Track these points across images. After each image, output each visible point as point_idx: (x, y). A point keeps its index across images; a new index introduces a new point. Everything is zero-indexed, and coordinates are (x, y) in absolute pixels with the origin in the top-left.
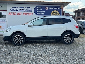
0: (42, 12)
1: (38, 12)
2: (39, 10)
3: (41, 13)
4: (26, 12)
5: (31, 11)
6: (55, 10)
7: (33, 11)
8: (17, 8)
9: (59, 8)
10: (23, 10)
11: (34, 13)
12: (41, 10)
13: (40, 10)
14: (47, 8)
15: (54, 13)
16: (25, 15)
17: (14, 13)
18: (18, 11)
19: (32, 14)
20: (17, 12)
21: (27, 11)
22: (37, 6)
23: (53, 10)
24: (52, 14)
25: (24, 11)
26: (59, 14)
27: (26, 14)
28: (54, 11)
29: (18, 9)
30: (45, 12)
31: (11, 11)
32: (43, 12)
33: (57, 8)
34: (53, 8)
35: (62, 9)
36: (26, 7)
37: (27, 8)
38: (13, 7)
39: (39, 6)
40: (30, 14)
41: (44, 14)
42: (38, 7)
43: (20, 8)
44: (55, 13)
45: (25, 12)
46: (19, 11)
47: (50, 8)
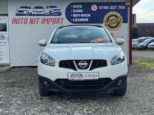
0: (82, 15)
1: (74, 15)
2: (76, 11)
3: (80, 17)
4: (49, 17)
6: (112, 10)
7: (63, 15)
8: (30, 8)
9: (121, 7)
10: (42, 13)
12: (81, 11)
13: (79, 11)
14: (94, 8)
15: (111, 18)
16: (46, 22)
17: (22, 19)
18: (31, 14)
19: (60, 21)
20: (29, 18)
21: (51, 14)
22: (72, 4)
23: (109, 10)
24: (105, 19)
25: (44, 15)
26: (122, 20)
27: (48, 21)
28: (111, 13)
29: (30, 11)
30: (89, 15)
31: (17, 15)
32: (85, 15)
33: (117, 7)
34: (107, 8)
35: (129, 8)
36: (47, 7)
37: (50, 9)
38: (21, 8)
39: (76, 4)
40: (57, 21)
41: (87, 20)
42: (74, 6)
43: (36, 8)
44: (113, 17)
45: (47, 17)
46: (34, 15)
47: (100, 8)
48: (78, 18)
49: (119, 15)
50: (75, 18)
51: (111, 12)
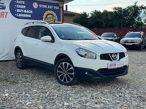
0: (25, 11)
1: (18, 11)
2: (20, 7)
3: (24, 13)
5: (4, 8)
6: (50, 9)
7: (8, 9)
11: (10, 14)
12: (24, 7)
13: (22, 7)
14: (35, 5)
19: (5, 15)
23: (47, 9)
24: (44, 17)
26: (57, 19)
30: (31, 12)
32: (28, 12)
33: (53, 7)
34: (46, 7)
35: (61, 9)
40: (1, 15)
41: (30, 16)
42: (18, 2)
44: (50, 16)
47: (40, 6)
48: (21, 13)
49: (55, 14)
50: (19, 13)
51: (48, 11)
